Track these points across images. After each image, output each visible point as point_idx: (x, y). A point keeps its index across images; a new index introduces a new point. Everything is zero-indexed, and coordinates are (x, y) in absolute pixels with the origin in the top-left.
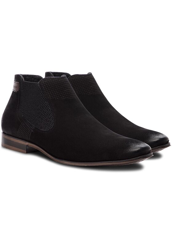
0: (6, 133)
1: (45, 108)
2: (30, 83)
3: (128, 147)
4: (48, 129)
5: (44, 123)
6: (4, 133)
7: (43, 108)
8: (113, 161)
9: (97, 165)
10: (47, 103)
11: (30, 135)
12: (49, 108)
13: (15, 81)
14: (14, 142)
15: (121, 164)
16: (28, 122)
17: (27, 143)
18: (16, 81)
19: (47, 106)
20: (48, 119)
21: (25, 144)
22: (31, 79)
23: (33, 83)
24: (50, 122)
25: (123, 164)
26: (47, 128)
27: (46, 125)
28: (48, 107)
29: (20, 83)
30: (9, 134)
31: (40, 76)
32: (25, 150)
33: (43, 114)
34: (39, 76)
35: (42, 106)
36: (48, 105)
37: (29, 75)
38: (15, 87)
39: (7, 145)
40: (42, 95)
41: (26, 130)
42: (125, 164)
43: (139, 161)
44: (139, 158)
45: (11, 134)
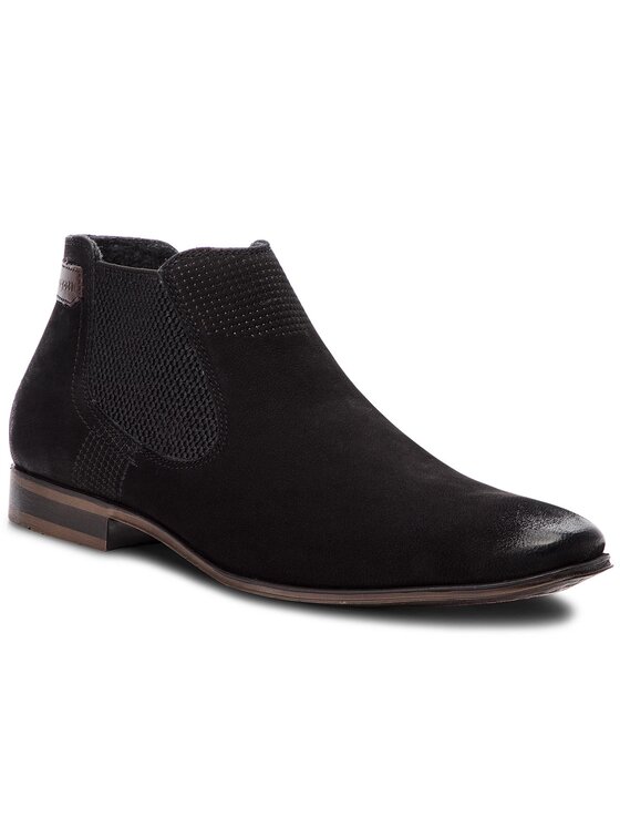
0: (30, 469)
1: (186, 371)
2: (124, 270)
3: (514, 530)
4: (196, 456)
5: (179, 431)
6: (19, 468)
7: (177, 369)
8: (453, 584)
9: (390, 602)
10: (193, 353)
11: (123, 478)
12: (200, 373)
13: (64, 260)
14: (58, 503)
15: (482, 600)
16: (117, 428)
17: (112, 512)
18: (70, 262)
19: (191, 365)
20: (194, 415)
21: (104, 515)
22: (132, 254)
23: (138, 272)
24: (205, 426)
25: (490, 600)
26: (192, 450)
27: (189, 439)
28: (197, 365)
29: (84, 272)
30: (41, 472)
31: (164, 243)
32: (101, 537)
33: (175, 395)
34: (160, 242)
35: (171, 363)
36: (195, 359)
37: (123, 239)
38: (66, 285)
39: (32, 515)
40: (173, 321)
41: (107, 458)
42: (499, 598)
43: (556, 587)
44: (557, 577)
45: (45, 471)
